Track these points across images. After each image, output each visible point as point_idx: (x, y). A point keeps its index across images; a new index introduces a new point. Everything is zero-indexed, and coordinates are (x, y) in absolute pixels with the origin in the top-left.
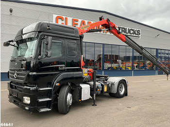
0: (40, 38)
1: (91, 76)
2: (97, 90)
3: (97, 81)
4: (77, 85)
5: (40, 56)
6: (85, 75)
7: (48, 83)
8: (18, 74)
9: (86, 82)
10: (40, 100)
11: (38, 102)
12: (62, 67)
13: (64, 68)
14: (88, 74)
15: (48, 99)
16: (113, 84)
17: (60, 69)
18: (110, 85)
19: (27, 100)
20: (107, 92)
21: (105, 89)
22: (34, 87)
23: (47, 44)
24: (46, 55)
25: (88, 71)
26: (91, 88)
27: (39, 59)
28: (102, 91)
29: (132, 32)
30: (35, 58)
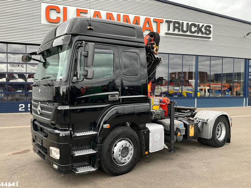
0: (75, 46)
1: (166, 110)
2: (176, 134)
3: (177, 118)
4: (141, 126)
5: (75, 78)
6: (155, 108)
7: (91, 123)
8: (42, 108)
9: (157, 119)
10: (77, 154)
11: (72, 156)
12: (113, 96)
13: (117, 97)
14: (161, 106)
15: (91, 152)
16: (205, 123)
17: (110, 98)
18: (199, 125)
19: (55, 153)
20: (194, 137)
21: (192, 132)
22: (65, 130)
23: (86, 57)
24: (86, 76)
25: (161, 102)
26: (165, 130)
27: (73, 83)
28: (186, 135)
29: (194, 29)
30: (66, 81)
